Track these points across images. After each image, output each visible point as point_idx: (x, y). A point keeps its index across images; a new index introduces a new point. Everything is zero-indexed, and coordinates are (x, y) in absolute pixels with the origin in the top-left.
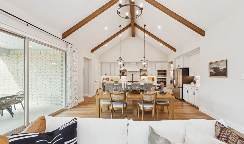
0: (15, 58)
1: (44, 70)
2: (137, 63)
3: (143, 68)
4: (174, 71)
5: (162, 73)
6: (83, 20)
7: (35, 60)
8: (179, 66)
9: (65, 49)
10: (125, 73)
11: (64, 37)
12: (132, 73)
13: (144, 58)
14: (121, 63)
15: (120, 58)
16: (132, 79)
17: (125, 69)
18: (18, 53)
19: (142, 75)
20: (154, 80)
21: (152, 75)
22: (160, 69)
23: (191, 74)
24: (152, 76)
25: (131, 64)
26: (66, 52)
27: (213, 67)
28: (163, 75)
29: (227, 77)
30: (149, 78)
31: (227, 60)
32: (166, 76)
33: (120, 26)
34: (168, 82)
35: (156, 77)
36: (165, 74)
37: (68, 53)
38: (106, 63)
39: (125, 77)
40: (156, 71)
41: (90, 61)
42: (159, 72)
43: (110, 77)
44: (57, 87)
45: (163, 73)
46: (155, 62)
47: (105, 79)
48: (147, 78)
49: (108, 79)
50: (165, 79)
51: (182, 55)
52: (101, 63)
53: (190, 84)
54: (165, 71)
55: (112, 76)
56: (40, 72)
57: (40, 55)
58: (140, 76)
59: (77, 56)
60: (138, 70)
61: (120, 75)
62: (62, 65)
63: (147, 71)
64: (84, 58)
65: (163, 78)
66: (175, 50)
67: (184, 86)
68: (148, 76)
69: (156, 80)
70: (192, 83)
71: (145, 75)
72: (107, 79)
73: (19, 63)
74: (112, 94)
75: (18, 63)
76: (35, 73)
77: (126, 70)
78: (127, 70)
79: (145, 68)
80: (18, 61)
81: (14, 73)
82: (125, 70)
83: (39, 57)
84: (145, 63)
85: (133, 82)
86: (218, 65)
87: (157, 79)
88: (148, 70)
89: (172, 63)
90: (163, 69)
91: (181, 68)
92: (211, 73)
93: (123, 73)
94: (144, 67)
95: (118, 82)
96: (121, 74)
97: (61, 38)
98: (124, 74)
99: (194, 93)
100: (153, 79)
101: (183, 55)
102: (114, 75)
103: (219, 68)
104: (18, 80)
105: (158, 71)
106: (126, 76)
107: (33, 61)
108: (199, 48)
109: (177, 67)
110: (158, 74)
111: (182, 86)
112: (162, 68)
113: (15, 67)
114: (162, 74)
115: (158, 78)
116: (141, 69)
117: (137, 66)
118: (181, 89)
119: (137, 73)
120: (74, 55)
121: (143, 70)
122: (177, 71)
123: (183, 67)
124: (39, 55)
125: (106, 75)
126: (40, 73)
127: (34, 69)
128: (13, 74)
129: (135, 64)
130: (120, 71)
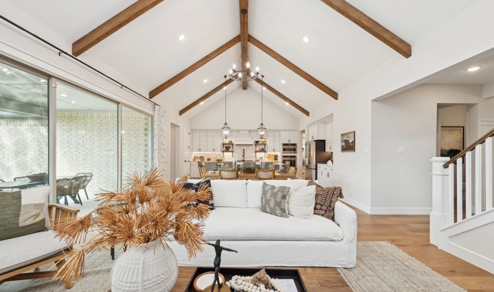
0: (63, 123)
1: (110, 142)
2: (250, 131)
3: (260, 140)
4: (306, 145)
5: (290, 148)
6: (178, 75)
7: (97, 126)
8: (313, 138)
9: (151, 113)
10: (231, 146)
11: (151, 96)
12: (243, 148)
13: (262, 124)
14: (226, 132)
15: (226, 124)
16: (243, 156)
17: (231, 141)
18: (70, 116)
19: (258, 151)
20: (277, 159)
21: (274, 150)
22: (287, 142)
23: (328, 150)
24: (275, 153)
25: (241, 132)
26: (152, 117)
27: (344, 140)
28: (292, 152)
29: (354, 151)
30: (269, 156)
31: (354, 132)
32: (296, 153)
33: (225, 76)
34: (299, 163)
35: (280, 154)
36: (295, 150)
37: (155, 119)
38: (200, 130)
39: (230, 154)
40: (281, 145)
41: (177, 128)
42: (286, 147)
43: (206, 154)
44: (132, 167)
45: (292, 147)
46: (278, 130)
47: (198, 157)
48: (266, 155)
49: (203, 157)
50: (294, 157)
51: (316, 122)
52: (192, 130)
53: (326, 163)
54: (294, 145)
55: (210, 153)
56: (105, 144)
57: (105, 119)
58: (256, 152)
59: (165, 122)
60: (252, 142)
61: (223, 152)
62: (146, 135)
63: (266, 144)
64: (172, 124)
65: (291, 157)
66: (307, 113)
67: (318, 166)
68: (268, 153)
69: (280, 159)
70: (330, 162)
71: (263, 150)
72: (201, 157)
73: (71, 130)
74: (222, 170)
75: (69, 130)
76: (97, 146)
77: (233, 142)
78: (235, 143)
79: (263, 140)
80: (70, 128)
81: (64, 146)
82: (231, 143)
83: (103, 121)
84: (262, 133)
85: (244, 161)
86: (348, 137)
87: (282, 157)
88: (267, 142)
89: (303, 132)
90: (292, 142)
91: (314, 141)
92: (342, 146)
93: (227, 148)
94: (262, 138)
95: (221, 160)
96: (224, 149)
97: (148, 98)
98: (230, 150)
99: (328, 175)
100: (276, 157)
101: (318, 121)
102: (214, 150)
103: (349, 141)
104: (69, 157)
105: (284, 145)
106: (233, 152)
107: (94, 128)
108: (332, 114)
109: (311, 139)
110: (284, 150)
111: (316, 166)
112: (289, 141)
113: (64, 137)
114: (290, 150)
115: (284, 156)
116: (257, 142)
117: (251, 136)
118: (314, 171)
119: (251, 147)
120: (162, 120)
121: (261, 143)
122: (310, 146)
123: (317, 139)
124: (102, 119)
125: (200, 150)
126: (105, 146)
127: (95, 139)
128: (62, 148)
129: (247, 132)
130: (223, 144)
